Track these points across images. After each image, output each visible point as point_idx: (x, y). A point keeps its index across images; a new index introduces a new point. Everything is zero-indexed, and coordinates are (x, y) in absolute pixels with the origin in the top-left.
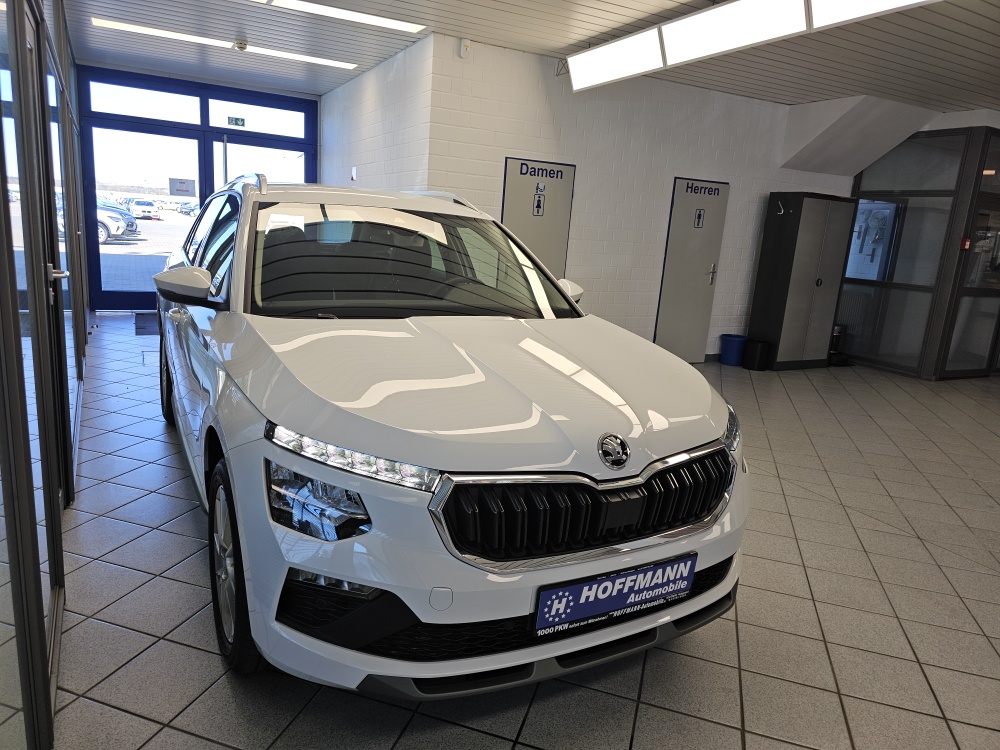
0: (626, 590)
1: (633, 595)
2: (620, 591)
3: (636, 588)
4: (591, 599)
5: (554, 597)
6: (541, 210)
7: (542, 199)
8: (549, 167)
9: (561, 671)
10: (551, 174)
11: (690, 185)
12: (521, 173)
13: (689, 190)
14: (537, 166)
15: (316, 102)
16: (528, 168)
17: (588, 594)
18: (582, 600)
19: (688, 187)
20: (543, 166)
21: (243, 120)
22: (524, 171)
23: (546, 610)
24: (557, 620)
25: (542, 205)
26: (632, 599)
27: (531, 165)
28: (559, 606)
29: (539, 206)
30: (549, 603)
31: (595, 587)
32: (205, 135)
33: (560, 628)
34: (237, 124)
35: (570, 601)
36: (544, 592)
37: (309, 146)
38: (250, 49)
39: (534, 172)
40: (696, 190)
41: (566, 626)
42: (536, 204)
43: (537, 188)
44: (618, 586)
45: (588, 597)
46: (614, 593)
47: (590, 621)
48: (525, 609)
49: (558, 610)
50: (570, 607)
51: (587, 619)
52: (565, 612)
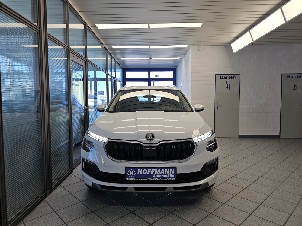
0: (152, 173)
1: (154, 175)
2: (150, 173)
3: (155, 173)
4: (141, 173)
5: (130, 170)
6: (228, 89)
7: (228, 85)
8: (230, 76)
9: (135, 191)
10: (231, 78)
11: (289, 76)
12: (221, 79)
13: (289, 77)
14: (226, 76)
15: (176, 68)
16: (222, 77)
17: (139, 171)
18: (138, 173)
19: (288, 76)
20: (228, 76)
21: (158, 75)
22: (222, 78)
23: (128, 173)
24: (131, 177)
25: (229, 87)
26: (154, 176)
27: (224, 76)
28: (132, 173)
29: (227, 87)
30: (128, 171)
31: (141, 170)
32: (149, 80)
33: (133, 179)
34: (157, 77)
35: (135, 172)
36: (127, 168)
37: (174, 80)
38: (153, 59)
39: (225, 78)
40: (292, 77)
41: (134, 179)
42: (226, 87)
43: (227, 82)
44: (149, 171)
45: (140, 172)
46: (148, 173)
47: (142, 179)
48: (123, 172)
49: (131, 174)
50: (135, 174)
51: (141, 179)
52: (134, 175)
